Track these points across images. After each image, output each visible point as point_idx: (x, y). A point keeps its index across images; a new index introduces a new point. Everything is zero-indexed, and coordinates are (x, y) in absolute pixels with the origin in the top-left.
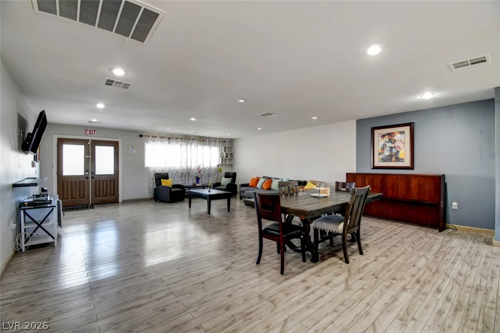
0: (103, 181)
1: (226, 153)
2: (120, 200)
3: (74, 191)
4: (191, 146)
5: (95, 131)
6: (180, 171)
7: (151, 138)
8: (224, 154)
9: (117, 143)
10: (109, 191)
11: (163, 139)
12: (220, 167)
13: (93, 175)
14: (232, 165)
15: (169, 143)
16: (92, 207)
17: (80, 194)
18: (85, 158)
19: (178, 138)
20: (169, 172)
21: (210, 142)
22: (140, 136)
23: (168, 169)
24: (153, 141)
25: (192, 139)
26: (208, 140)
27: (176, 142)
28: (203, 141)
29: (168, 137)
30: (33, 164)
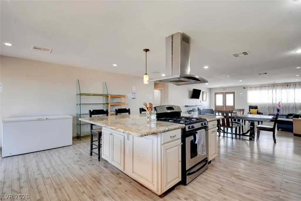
0: (229, 108)
4: (276, 90)
6: (268, 105)
9: (234, 92)
11: (257, 88)
13: (225, 106)
15: (260, 90)
19: (266, 86)
20: (260, 105)
21: (295, 86)
22: (244, 88)
23: (259, 104)
24: (251, 90)
25: (277, 86)
26: (292, 85)
27: (265, 89)
28: (288, 86)
29: (259, 87)
30: (201, 102)
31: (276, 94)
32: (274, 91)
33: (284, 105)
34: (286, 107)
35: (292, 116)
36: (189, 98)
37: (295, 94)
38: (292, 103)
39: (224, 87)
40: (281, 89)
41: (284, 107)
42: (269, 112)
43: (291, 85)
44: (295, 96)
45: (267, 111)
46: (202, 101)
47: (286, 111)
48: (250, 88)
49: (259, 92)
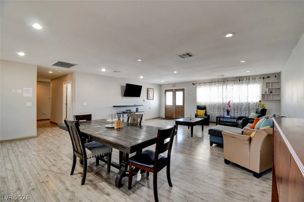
0: (178, 108)
3: (169, 112)
5: (176, 85)
6: (217, 105)
9: (184, 89)
10: (181, 113)
11: (206, 84)
12: (262, 103)
13: (175, 105)
14: (280, 100)
15: (210, 86)
17: (171, 114)
19: (216, 82)
20: (209, 105)
21: (248, 81)
22: (193, 84)
23: (208, 103)
24: (200, 86)
25: (227, 81)
26: (245, 79)
27: (215, 84)
28: (240, 80)
29: (209, 83)
30: (144, 100)
31: (226, 91)
32: (225, 87)
33: (235, 105)
34: (237, 107)
35: (241, 120)
36: (122, 96)
37: (248, 91)
38: (245, 103)
39: (174, 84)
40: (232, 85)
41: (236, 108)
42: (219, 113)
43: (243, 80)
44: (248, 93)
45: (217, 112)
46: (146, 100)
47: (237, 113)
48: (199, 84)
49: (209, 88)
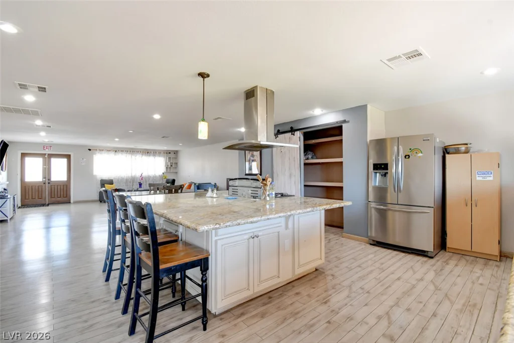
0: (57, 186)
1: (170, 163)
2: (72, 201)
3: (34, 194)
5: (51, 147)
6: (125, 178)
7: (98, 151)
8: (169, 164)
9: (70, 155)
10: (62, 193)
11: (110, 152)
12: (165, 175)
13: (49, 181)
14: (176, 173)
15: (115, 155)
16: (48, 205)
17: (38, 196)
18: (43, 168)
21: (155, 154)
22: (89, 150)
26: (152, 152)
28: (148, 153)
